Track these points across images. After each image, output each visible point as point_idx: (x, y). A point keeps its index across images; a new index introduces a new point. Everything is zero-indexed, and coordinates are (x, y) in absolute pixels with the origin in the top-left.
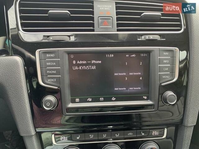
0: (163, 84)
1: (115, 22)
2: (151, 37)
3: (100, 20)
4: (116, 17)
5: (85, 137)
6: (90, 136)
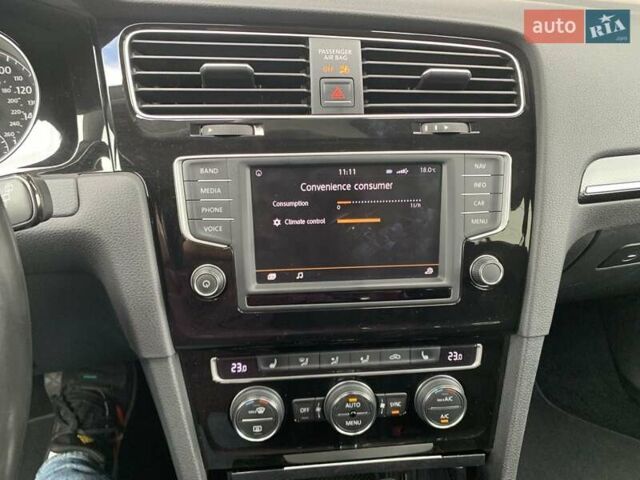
0: (472, 239)
1: (361, 90)
2: (446, 128)
3: (324, 87)
4: (361, 77)
5: (289, 364)
6: (302, 360)
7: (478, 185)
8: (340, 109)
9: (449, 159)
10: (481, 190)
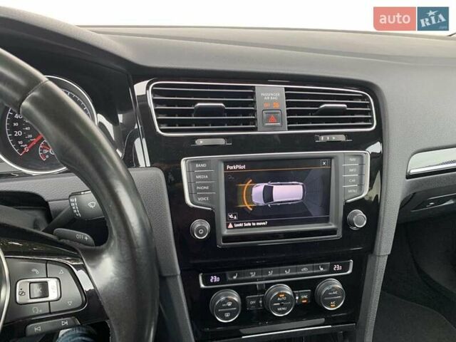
0: (349, 201)
1: (286, 117)
2: (334, 138)
3: (265, 115)
4: (286, 109)
5: (244, 276)
6: (252, 273)
7: (351, 170)
8: (274, 128)
9: (336, 156)
10: (353, 173)
